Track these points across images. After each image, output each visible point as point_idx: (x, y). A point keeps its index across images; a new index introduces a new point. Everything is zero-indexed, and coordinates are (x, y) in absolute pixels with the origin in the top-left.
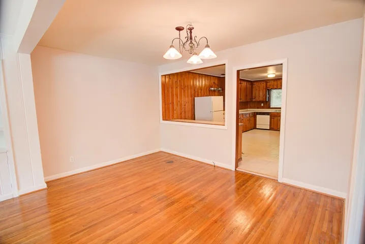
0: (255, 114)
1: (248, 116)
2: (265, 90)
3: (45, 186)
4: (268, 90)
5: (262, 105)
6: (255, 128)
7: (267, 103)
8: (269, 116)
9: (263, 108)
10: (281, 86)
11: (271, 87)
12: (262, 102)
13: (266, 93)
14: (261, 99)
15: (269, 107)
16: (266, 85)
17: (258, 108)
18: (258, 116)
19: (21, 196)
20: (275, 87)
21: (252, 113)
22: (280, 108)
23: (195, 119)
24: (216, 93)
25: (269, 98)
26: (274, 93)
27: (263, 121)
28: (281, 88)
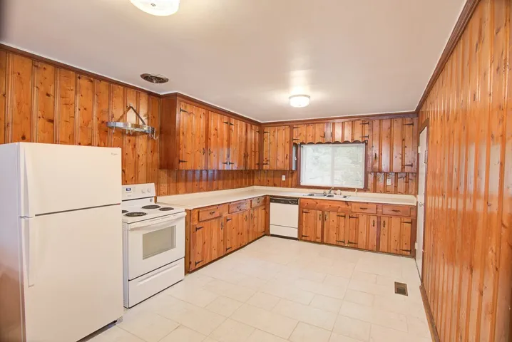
0: (268, 201)
1: (247, 206)
2: (288, 145)
4: (295, 144)
5: (284, 178)
6: (266, 232)
7: (292, 175)
8: (297, 207)
9: (285, 185)
11: (301, 139)
12: (284, 172)
13: (291, 153)
14: (280, 166)
15: (298, 185)
16: (291, 133)
17: (275, 185)
18: (273, 205)
20: (310, 140)
21: (258, 198)
25: (298, 163)
26: (308, 153)
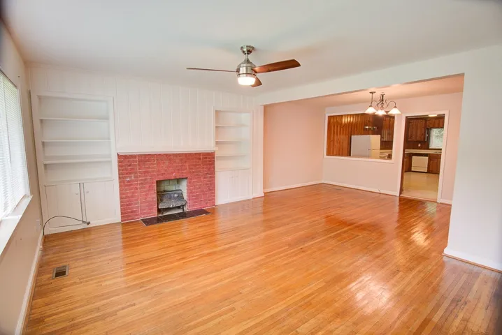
0: (411, 155)
2: (423, 129)
3: (263, 195)
4: (428, 128)
5: (419, 145)
6: (410, 170)
7: (425, 143)
8: (427, 158)
9: (420, 148)
10: (443, 125)
11: (431, 126)
12: (420, 142)
13: (425, 132)
14: (418, 139)
15: (428, 148)
16: (426, 123)
17: (414, 149)
18: (414, 158)
19: (254, 198)
20: (436, 126)
21: (407, 154)
22: (441, 149)
23: (350, 155)
24: (370, 132)
26: (435, 132)
27: (420, 163)
28: (443, 127)
